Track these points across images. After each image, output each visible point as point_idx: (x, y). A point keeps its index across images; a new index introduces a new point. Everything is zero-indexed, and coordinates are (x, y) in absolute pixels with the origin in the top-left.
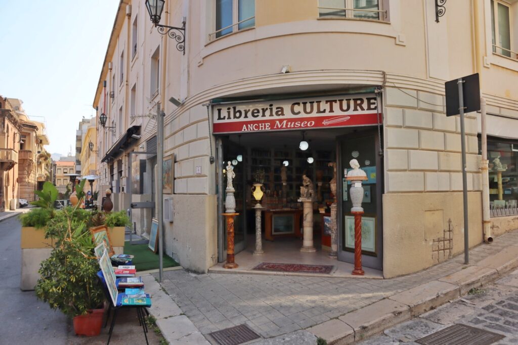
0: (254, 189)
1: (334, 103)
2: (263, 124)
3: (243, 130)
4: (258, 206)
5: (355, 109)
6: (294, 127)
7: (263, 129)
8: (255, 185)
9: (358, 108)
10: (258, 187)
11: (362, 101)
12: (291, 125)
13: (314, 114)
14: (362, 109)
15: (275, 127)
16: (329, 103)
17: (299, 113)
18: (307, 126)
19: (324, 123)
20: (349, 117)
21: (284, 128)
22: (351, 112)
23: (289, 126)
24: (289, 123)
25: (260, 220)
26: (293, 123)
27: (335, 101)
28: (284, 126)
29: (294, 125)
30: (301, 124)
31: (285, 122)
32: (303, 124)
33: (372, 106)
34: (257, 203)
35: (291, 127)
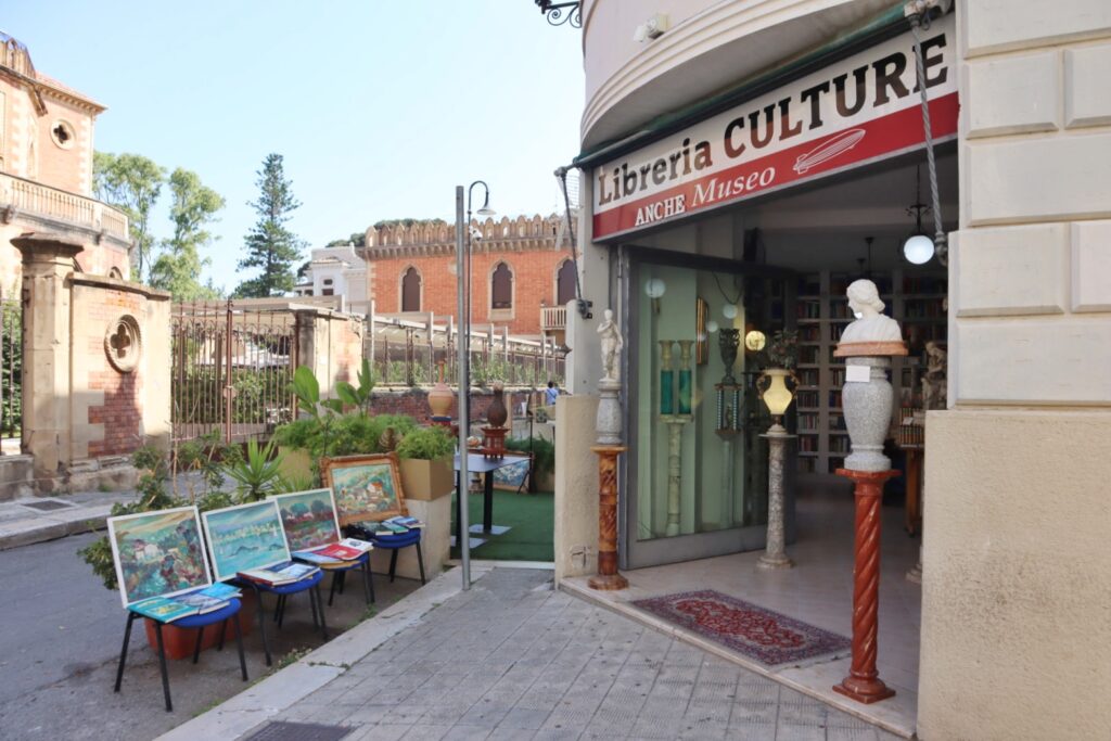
0: (767, 384)
1: (821, 93)
2: (672, 199)
3: (637, 224)
4: (776, 431)
5: (882, 99)
6: (732, 196)
7: (672, 214)
8: (769, 372)
9: (889, 90)
10: (777, 378)
11: (900, 60)
12: (725, 191)
13: (777, 145)
14: (902, 92)
15: (694, 205)
16: (809, 98)
17: (742, 148)
18: (759, 188)
19: (800, 166)
20: (863, 132)
21: (712, 203)
22: (870, 112)
23: (720, 196)
24: (722, 186)
25: (780, 472)
26: (729, 183)
27: (825, 87)
28: (711, 199)
29: (732, 188)
30: (745, 183)
31: (713, 182)
32: (749, 182)
33: (933, 72)
34: (774, 423)
35: (724, 198)
